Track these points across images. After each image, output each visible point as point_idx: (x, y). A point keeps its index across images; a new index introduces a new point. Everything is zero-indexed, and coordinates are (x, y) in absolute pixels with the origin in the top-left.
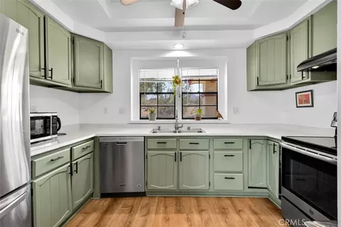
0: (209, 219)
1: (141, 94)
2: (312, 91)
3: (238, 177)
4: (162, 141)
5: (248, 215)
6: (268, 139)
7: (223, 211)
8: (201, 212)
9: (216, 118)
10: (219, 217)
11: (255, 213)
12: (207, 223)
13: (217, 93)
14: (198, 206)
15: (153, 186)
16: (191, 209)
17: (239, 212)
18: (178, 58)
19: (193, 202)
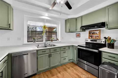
0: (63, 74)
1: (28, 31)
2: (80, 33)
3: (67, 58)
4: (44, 51)
5: (71, 68)
6: (73, 46)
7: (65, 70)
8: (59, 72)
9: (57, 40)
10: (65, 72)
11: (72, 67)
12: (63, 76)
13: (57, 32)
14: (58, 71)
15: (40, 69)
16: (56, 73)
17: (69, 68)
18: (45, 19)
19: (55, 70)
